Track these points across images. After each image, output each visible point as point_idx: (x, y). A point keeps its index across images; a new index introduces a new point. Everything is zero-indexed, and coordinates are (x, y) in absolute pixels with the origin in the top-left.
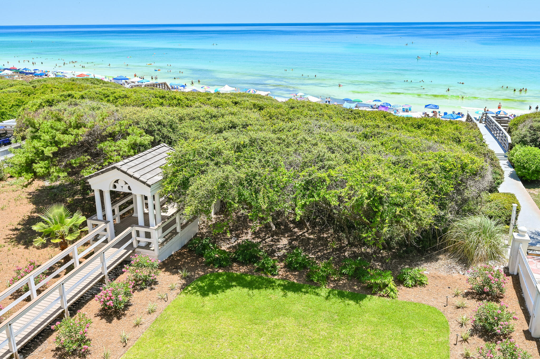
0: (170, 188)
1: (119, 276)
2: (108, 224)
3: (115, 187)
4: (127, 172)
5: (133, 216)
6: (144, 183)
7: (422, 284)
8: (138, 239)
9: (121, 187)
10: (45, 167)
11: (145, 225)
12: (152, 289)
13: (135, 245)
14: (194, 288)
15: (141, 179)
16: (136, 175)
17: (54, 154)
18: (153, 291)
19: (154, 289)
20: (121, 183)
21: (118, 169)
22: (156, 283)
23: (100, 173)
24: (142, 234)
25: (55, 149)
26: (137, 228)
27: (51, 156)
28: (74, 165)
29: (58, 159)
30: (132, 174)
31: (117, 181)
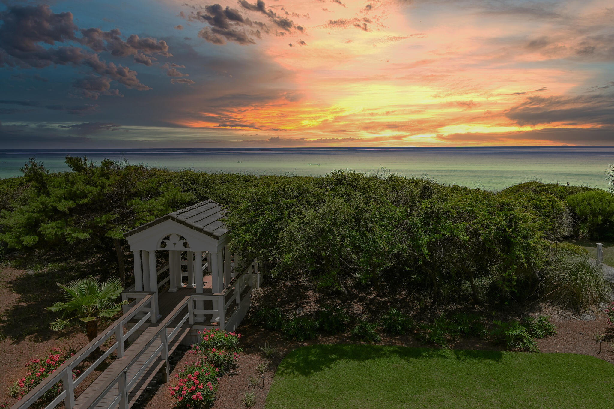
0: (248, 237)
1: (177, 363)
2: (154, 296)
3: (163, 244)
4: (186, 222)
5: (168, 291)
6: (210, 234)
7: (549, 333)
8: (196, 312)
9: (174, 245)
10: (58, 227)
11: (204, 293)
12: (232, 375)
13: (191, 322)
14: (287, 368)
15: (206, 229)
16: (198, 225)
17: (70, 209)
18: (235, 377)
19: (236, 374)
20: (174, 239)
21: (174, 219)
22: (234, 367)
23: (146, 226)
24: (200, 305)
25: (71, 204)
26: (196, 297)
27: (68, 212)
28: (100, 224)
29: (75, 218)
30: (193, 224)
31: (167, 238)
